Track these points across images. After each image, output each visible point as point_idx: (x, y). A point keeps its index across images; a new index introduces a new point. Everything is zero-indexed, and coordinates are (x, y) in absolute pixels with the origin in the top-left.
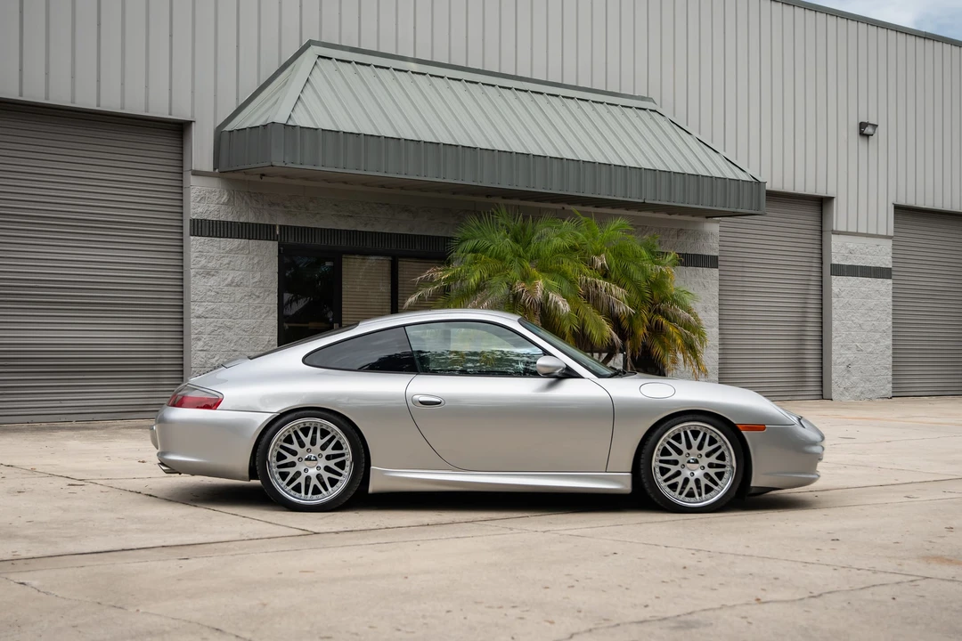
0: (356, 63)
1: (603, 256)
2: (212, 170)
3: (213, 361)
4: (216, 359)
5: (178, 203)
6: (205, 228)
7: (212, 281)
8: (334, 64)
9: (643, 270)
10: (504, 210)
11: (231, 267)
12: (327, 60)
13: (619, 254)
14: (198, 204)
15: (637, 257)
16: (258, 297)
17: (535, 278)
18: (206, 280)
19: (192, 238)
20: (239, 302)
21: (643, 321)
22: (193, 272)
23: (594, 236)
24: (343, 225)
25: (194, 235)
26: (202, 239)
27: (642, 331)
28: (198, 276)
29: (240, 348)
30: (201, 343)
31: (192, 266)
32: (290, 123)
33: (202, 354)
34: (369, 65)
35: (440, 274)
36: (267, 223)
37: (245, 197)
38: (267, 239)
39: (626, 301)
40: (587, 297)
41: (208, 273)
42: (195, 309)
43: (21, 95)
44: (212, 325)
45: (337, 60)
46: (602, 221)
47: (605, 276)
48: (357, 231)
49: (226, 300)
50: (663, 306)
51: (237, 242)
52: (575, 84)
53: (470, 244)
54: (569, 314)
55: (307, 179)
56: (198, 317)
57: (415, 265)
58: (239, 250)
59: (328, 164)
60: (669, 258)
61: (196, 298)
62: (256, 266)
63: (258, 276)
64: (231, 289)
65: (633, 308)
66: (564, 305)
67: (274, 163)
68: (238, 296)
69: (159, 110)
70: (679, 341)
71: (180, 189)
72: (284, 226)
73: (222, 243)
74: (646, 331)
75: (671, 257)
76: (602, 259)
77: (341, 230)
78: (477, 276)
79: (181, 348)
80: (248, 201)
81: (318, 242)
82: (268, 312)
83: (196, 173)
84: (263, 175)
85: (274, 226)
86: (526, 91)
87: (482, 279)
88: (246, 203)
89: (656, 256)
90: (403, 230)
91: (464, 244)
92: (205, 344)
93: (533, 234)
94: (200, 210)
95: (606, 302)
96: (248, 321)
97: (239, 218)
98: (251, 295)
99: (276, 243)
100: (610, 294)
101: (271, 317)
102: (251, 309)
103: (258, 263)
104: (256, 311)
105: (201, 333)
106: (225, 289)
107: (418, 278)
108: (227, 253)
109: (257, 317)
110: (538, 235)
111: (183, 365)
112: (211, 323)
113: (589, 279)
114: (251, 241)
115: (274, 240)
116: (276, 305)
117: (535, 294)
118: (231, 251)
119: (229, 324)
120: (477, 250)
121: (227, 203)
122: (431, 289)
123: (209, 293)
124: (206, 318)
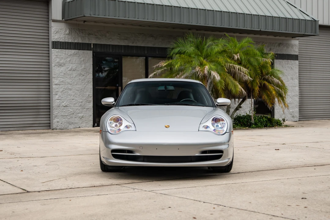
1: (238, 54)
2: (61, 19)
3: (63, 104)
4: (64, 103)
5: (47, 35)
6: (58, 45)
7: (62, 69)
9: (257, 60)
10: (192, 35)
11: (71, 62)
13: (247, 54)
14: (56, 35)
15: (255, 55)
16: (84, 75)
17: (205, 65)
18: (59, 68)
19: (53, 49)
20: (75, 78)
21: (257, 84)
22: (53, 65)
23: (235, 46)
24: (122, 43)
25: (53, 48)
26: (57, 50)
27: (257, 89)
28: (56, 67)
29: (75, 98)
30: (57, 96)
31: (53, 62)
33: (58, 101)
35: (163, 64)
36: (87, 42)
37: (77, 31)
38: (87, 50)
39: (249, 75)
40: (230, 72)
41: (60, 65)
42: (55, 81)
44: (63, 88)
46: (240, 39)
47: (240, 64)
48: (129, 46)
50: (267, 77)
51: (73, 51)
53: (177, 50)
54: (220, 81)
55: (105, 23)
56: (56, 85)
57: (155, 60)
58: (74, 55)
59: (112, 15)
60: (270, 55)
61: (55, 76)
62: (82, 62)
63: (83, 66)
64: (71, 72)
65: (252, 78)
66: (218, 77)
67: (85, 15)
68: (74, 75)
70: (274, 92)
71: (48, 28)
72: (95, 44)
73: (66, 52)
74: (258, 88)
75: (271, 55)
76: (237, 56)
77: (121, 45)
78: (179, 64)
79: (49, 98)
80: (78, 33)
81: (111, 51)
82: (88, 82)
83: (54, 21)
84: (85, 21)
85: (91, 44)
87: (181, 65)
88: (77, 33)
89: (264, 55)
90: (150, 45)
91: (174, 50)
92: (60, 96)
93: (206, 45)
94: (56, 37)
95: (239, 75)
96: (79, 86)
97: (74, 41)
98: (80, 75)
99: (92, 52)
100: (241, 71)
101: (90, 84)
102: (80, 81)
103: (83, 60)
104: (82, 82)
105: (58, 92)
106: (68, 72)
107: (155, 66)
108: (69, 56)
109: (83, 84)
110: (207, 45)
111: (50, 106)
112: (62, 87)
113: (231, 65)
114: (80, 51)
115: (90, 50)
116: (92, 79)
117: (204, 72)
118: (71, 55)
119: (70, 88)
120: (180, 53)
121: (69, 34)
122: (160, 71)
123: (61, 74)
124: (60, 85)
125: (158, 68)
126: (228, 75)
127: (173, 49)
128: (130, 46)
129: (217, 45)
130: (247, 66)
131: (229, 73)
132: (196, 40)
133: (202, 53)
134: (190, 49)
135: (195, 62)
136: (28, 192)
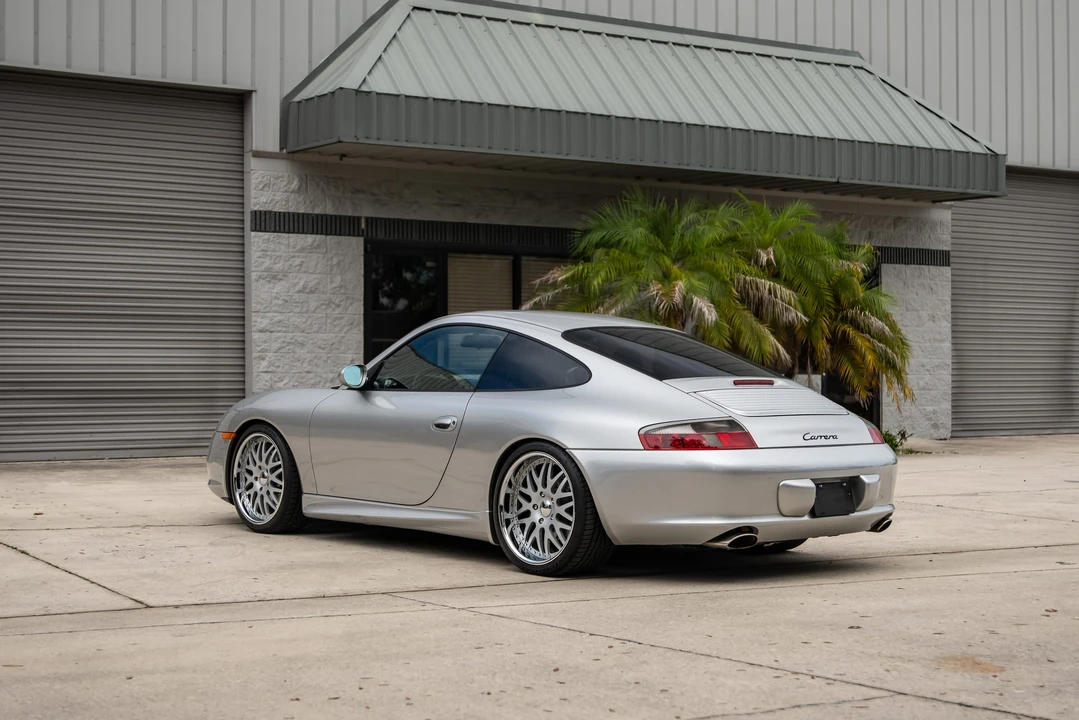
0: (463, 15)
1: (771, 249)
2: (277, 150)
3: (280, 384)
4: (285, 381)
5: (237, 192)
6: (267, 221)
7: (279, 287)
8: (434, 16)
9: (824, 266)
10: (639, 194)
11: (303, 269)
12: (425, 12)
13: (795, 246)
14: (262, 192)
15: (819, 250)
16: (338, 306)
17: (676, 279)
18: (271, 285)
19: (253, 234)
20: (314, 312)
21: (823, 332)
22: (254, 276)
23: (765, 226)
24: (448, 216)
25: (255, 230)
26: (266, 235)
27: (823, 347)
28: (261, 281)
30: (264, 363)
31: (253, 269)
32: (364, 88)
33: (267, 377)
34: (479, 17)
35: (560, 274)
36: (350, 214)
37: (322, 183)
38: (349, 235)
39: (799, 307)
40: (744, 299)
41: (274, 277)
42: (257, 321)
43: (36, 63)
44: (280, 341)
45: (438, 12)
46: (777, 207)
47: (776, 276)
48: (466, 224)
49: (297, 310)
50: (851, 313)
51: (310, 239)
52: (754, 36)
53: (596, 236)
54: (716, 322)
55: (400, 159)
56: (261, 331)
57: (538, 264)
58: (313, 248)
59: (417, 140)
60: (862, 251)
61: (259, 307)
62: (335, 268)
63: (338, 280)
64: (303, 296)
65: (808, 317)
66: (710, 312)
67: (342, 139)
68: (313, 305)
69: (210, 78)
70: (870, 357)
71: (241, 175)
72: (372, 218)
73: (291, 240)
74: (826, 344)
75: (864, 251)
77: (445, 223)
78: (602, 276)
79: (242, 369)
80: (325, 188)
81: (416, 237)
82: (351, 324)
83: (258, 155)
84: (343, 156)
85: (359, 218)
86: (688, 46)
88: (322, 190)
89: (844, 250)
90: (527, 222)
91: (589, 236)
92: (271, 364)
93: (679, 221)
94: (263, 199)
95: (770, 308)
96: (325, 336)
97: (313, 209)
98: (329, 303)
99: (362, 239)
100: (776, 297)
101: (355, 331)
102: (329, 321)
103: (338, 263)
104: (335, 323)
105: (265, 351)
106: (296, 296)
107: (538, 281)
108: (297, 252)
109: (336, 329)
110: (683, 223)
111: (244, 389)
112: (278, 338)
113: (748, 278)
114: (329, 237)
115: (358, 236)
116: (362, 316)
117: (672, 298)
118: (303, 249)
119: (300, 340)
120: (605, 244)
121: (298, 191)
122: (550, 294)
123: (275, 302)
124: (271, 332)
125: (545, 287)
126: (740, 306)
127: (586, 232)
128: (470, 224)
129: (711, 223)
130: (796, 283)
131: (742, 301)
132: (651, 209)
133: (667, 244)
134: (636, 232)
135: (649, 271)
136: (148, 607)
